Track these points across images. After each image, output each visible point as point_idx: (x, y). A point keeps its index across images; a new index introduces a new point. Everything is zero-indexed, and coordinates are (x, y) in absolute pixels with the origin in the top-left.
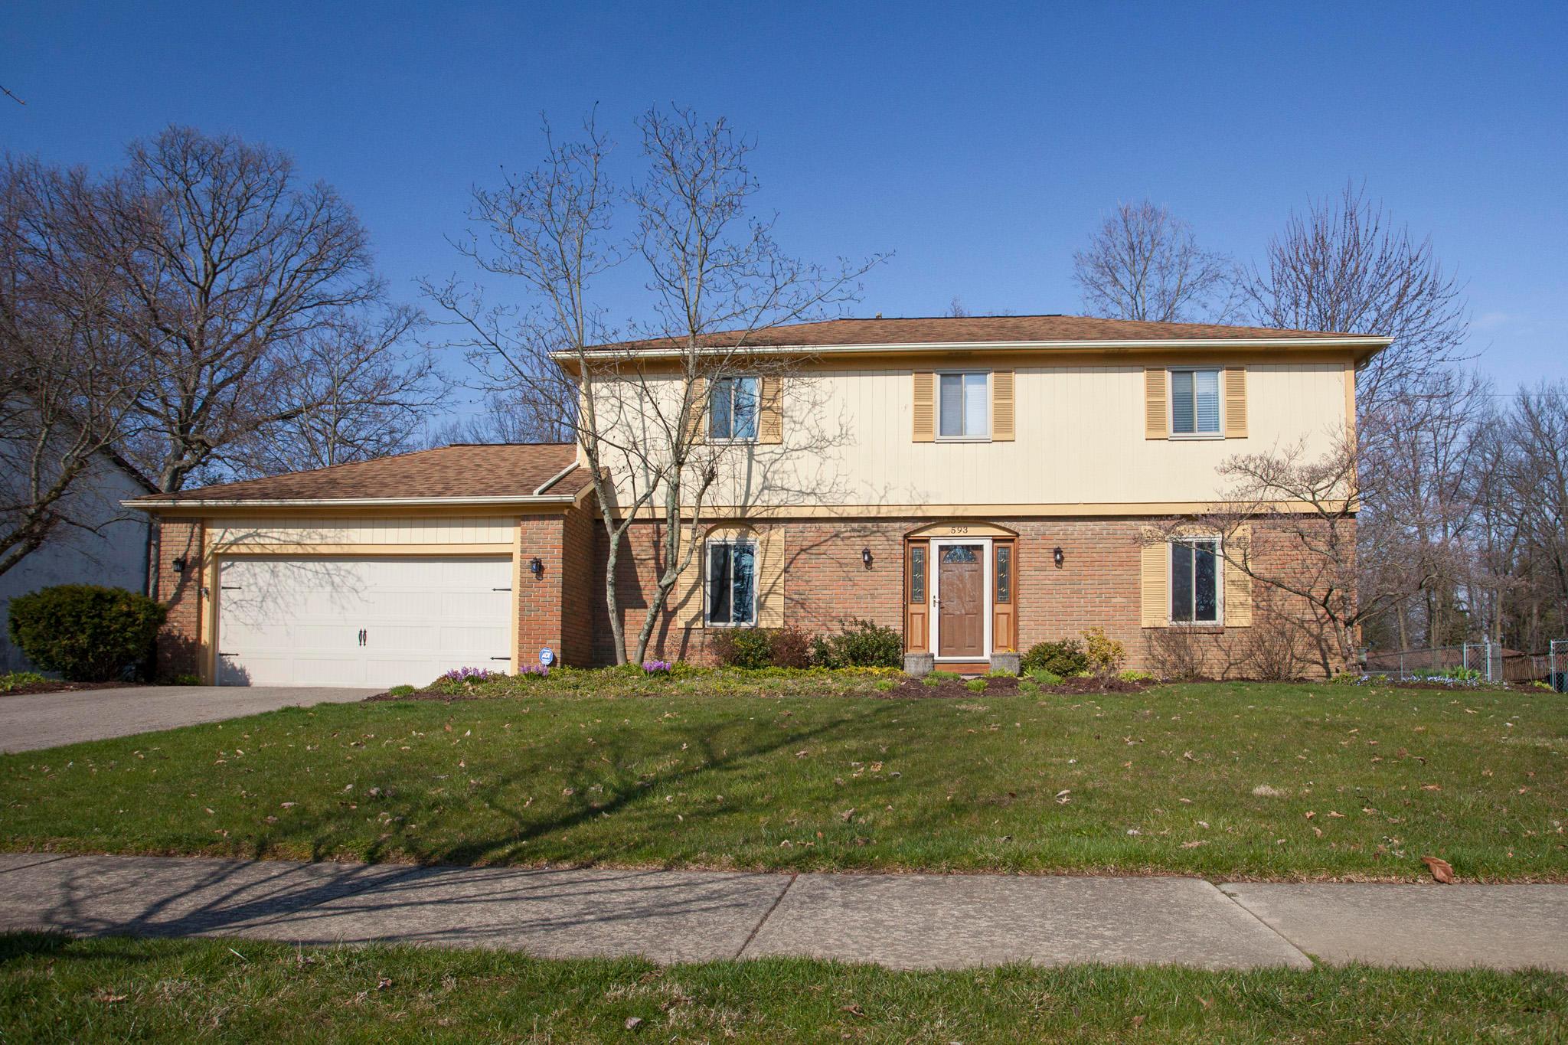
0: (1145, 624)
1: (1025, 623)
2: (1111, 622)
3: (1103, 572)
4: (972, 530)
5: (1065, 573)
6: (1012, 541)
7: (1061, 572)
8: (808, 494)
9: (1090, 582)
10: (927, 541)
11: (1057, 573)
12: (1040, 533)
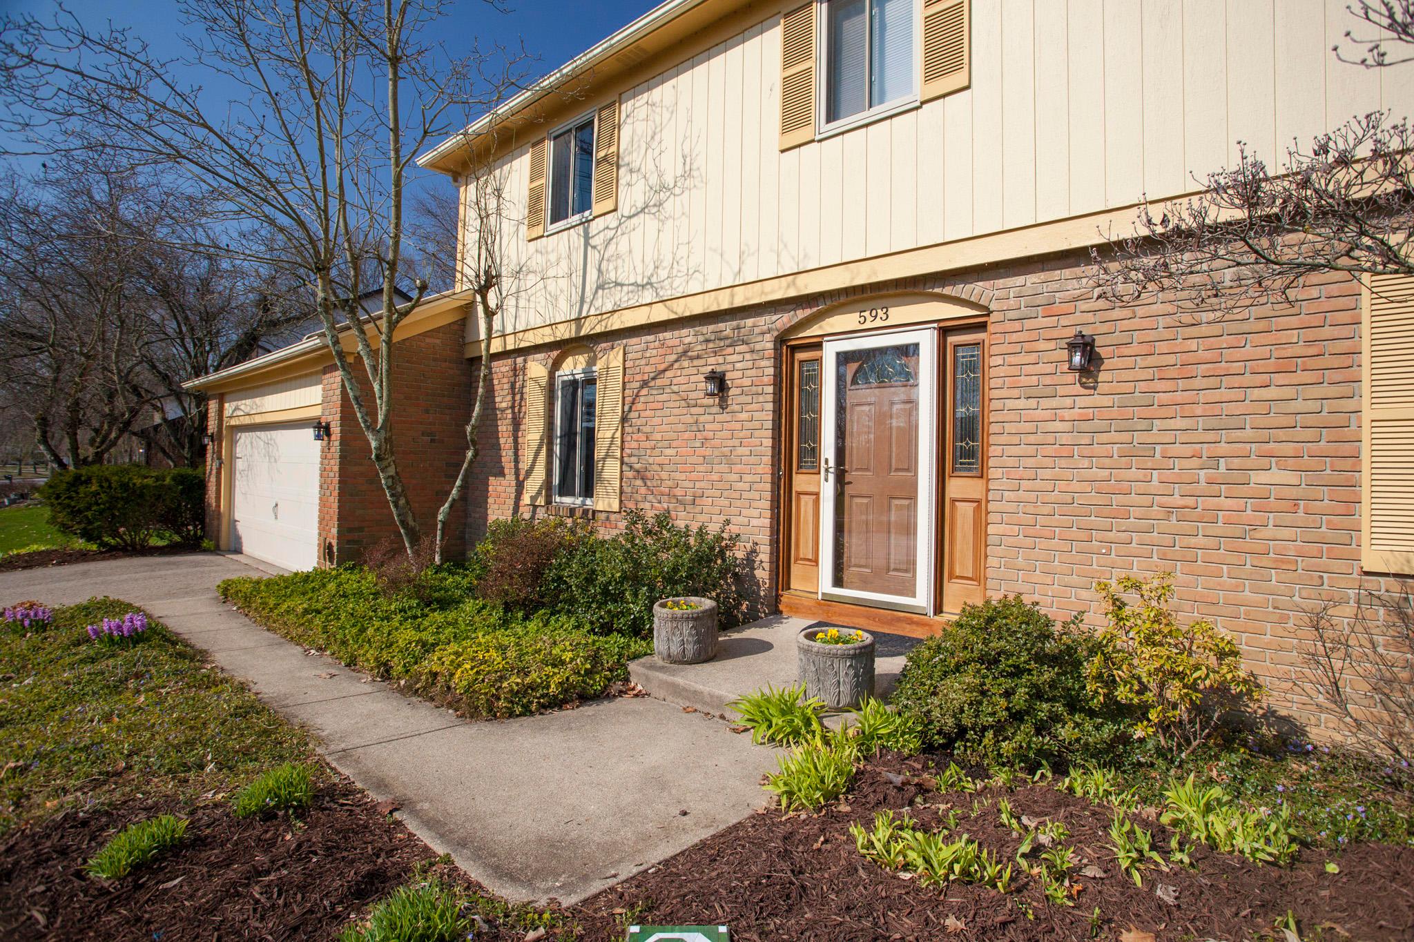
0: (1372, 559)
1: (1001, 529)
2: (1248, 544)
3: (1223, 394)
4: (899, 314)
5: (1106, 401)
6: (982, 327)
7: (1097, 400)
8: (643, 286)
9: (1179, 423)
10: (818, 346)
11: (1080, 402)
12: (1040, 300)
